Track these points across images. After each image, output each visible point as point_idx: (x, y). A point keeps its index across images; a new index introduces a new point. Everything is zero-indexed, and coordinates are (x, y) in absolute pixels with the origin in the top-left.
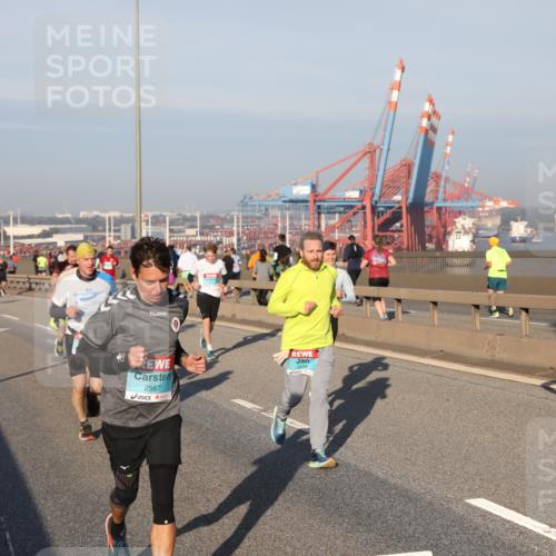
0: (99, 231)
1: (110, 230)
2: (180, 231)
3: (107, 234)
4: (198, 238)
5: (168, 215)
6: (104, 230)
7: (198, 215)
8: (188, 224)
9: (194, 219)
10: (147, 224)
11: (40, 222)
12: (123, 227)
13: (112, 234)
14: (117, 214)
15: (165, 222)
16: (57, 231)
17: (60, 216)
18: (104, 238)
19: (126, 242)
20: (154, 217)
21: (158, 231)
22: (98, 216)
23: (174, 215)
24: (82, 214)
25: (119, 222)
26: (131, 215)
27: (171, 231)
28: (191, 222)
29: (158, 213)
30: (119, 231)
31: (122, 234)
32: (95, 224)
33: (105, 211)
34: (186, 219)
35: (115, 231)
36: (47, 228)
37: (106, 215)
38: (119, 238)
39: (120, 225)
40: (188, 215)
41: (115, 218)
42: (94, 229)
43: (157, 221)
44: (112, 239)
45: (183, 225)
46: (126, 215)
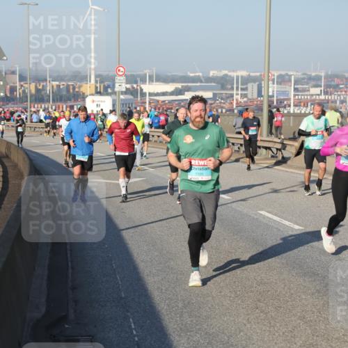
0: (227, 89)
1: (237, 89)
2: (304, 90)
3: (235, 92)
4: (322, 97)
5: (294, 75)
6: (232, 89)
7: (323, 74)
8: (313, 83)
9: (318, 78)
10: (274, 84)
11: (172, 80)
12: (250, 85)
13: (240, 92)
14: (244, 73)
15: (290, 81)
16: (188, 89)
17: (192, 75)
18: (232, 96)
19: (252, 100)
20: (280, 76)
21: (283, 90)
22: (226, 75)
23: (299, 75)
24: (212, 73)
25: (246, 80)
26: (258, 74)
27: (296, 90)
28: (315, 81)
29: (283, 73)
30: (246, 89)
31: (249, 92)
32: (224, 82)
33: (233, 71)
34: (310, 78)
35: (242, 89)
36: (179, 86)
37: (234, 74)
38: (245, 96)
39: (247, 84)
40: (313, 74)
41: (242, 77)
42: (223, 88)
43: (283, 80)
44: (239, 97)
45: (307, 84)
46: (252, 74)
